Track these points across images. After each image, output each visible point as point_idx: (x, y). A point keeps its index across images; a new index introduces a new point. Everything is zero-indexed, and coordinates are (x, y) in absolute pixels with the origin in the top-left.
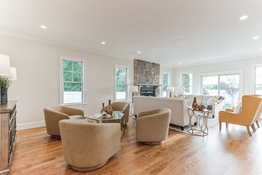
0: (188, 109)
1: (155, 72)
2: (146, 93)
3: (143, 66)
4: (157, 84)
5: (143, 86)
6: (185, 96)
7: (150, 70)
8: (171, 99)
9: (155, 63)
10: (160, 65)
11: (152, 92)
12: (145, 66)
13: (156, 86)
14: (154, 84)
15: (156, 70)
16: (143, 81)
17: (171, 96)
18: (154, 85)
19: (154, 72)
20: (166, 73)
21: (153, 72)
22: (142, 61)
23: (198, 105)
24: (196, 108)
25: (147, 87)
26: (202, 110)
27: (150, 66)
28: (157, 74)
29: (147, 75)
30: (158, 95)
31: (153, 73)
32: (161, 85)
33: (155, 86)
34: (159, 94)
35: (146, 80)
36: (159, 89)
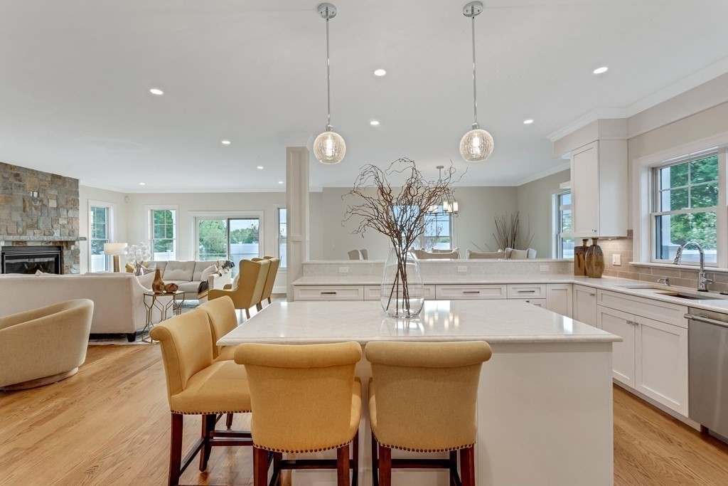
0: (144, 294)
1: (62, 201)
2: (26, 263)
3: (11, 180)
4: (69, 235)
5: (13, 242)
6: (155, 266)
7: (42, 196)
8: (117, 275)
9: (60, 176)
10: (81, 183)
11: (52, 259)
12: (20, 181)
13: (67, 242)
14: (57, 236)
15: (66, 197)
16: (12, 228)
17: (116, 268)
18: (57, 240)
19: (57, 200)
20: (101, 205)
21: (55, 201)
22: (6, 164)
23: (163, 284)
24: (160, 290)
25: (29, 244)
26: (172, 293)
27: (42, 183)
28: (68, 206)
29: (31, 209)
30: (74, 266)
31: (53, 204)
32: (85, 239)
33: (61, 242)
34: (78, 263)
35: (24, 224)
36: (77, 251)
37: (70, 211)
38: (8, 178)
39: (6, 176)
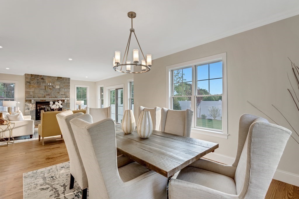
5: (40, 100)
7: (53, 85)
10: (71, 79)
12: (44, 80)
13: (63, 100)
15: (64, 84)
16: (40, 96)
18: (59, 99)
19: (60, 85)
22: (38, 75)
25: (47, 101)
27: (53, 80)
29: (48, 89)
31: (58, 87)
35: (45, 94)
36: (68, 103)
37: (65, 89)
38: (39, 80)
39: (38, 79)
